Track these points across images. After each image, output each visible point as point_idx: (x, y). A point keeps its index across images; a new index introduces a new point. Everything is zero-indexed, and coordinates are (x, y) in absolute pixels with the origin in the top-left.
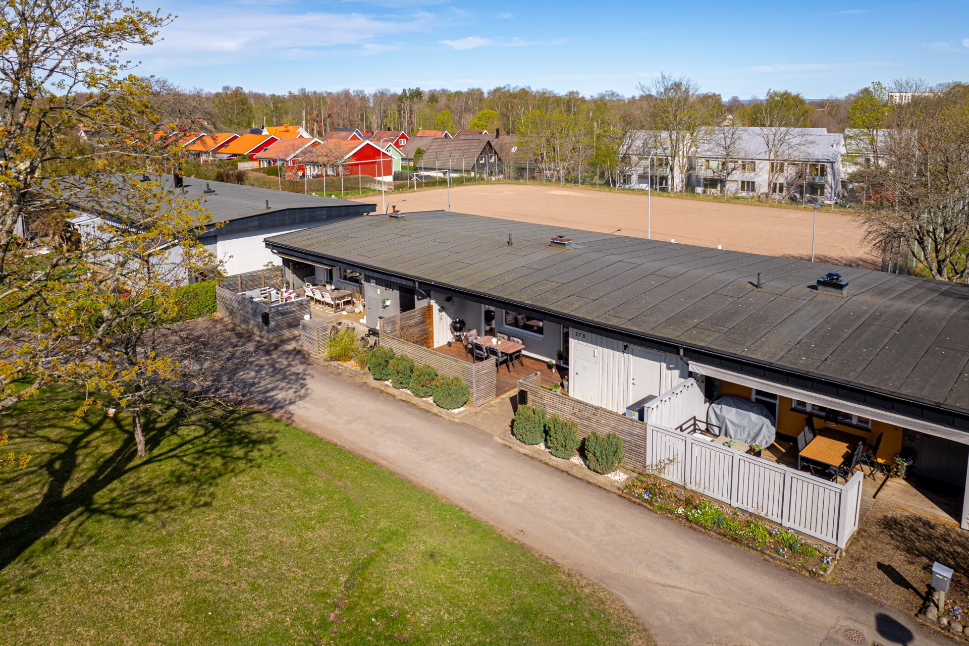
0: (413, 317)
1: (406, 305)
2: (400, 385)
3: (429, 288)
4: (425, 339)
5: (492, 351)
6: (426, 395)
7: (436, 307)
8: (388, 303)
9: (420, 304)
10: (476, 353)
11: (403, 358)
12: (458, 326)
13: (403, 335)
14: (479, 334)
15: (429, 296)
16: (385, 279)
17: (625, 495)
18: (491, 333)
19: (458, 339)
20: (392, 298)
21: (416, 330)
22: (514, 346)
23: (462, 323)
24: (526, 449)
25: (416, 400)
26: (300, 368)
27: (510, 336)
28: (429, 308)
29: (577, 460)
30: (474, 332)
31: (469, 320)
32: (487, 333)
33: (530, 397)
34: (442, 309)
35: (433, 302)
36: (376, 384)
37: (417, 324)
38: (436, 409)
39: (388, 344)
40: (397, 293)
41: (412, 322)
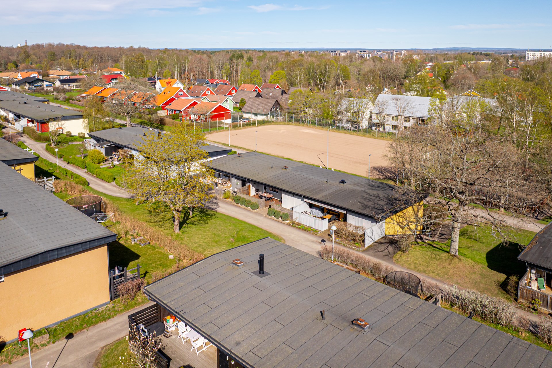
0: (245, 188)
1: (243, 185)
2: (243, 204)
3: (249, 181)
4: (248, 194)
5: (265, 197)
6: (249, 207)
7: (251, 185)
8: (238, 184)
9: (247, 185)
10: (261, 197)
11: (243, 198)
12: (257, 191)
13: (243, 192)
14: (262, 193)
15: (249, 182)
16: (238, 178)
17: (288, 224)
18: (266, 192)
19: (257, 194)
20: (240, 183)
21: (246, 191)
22: (271, 195)
23: (258, 190)
24: (270, 217)
25: (246, 208)
26: (215, 201)
27: (270, 193)
28: (250, 186)
29: (280, 219)
30: (261, 192)
31: (260, 189)
32: (265, 192)
33: (272, 206)
34: (253, 186)
35: (250, 184)
36: (236, 204)
37: (246, 190)
38: (251, 210)
39: (239, 195)
40: (241, 181)
41: (245, 189)
